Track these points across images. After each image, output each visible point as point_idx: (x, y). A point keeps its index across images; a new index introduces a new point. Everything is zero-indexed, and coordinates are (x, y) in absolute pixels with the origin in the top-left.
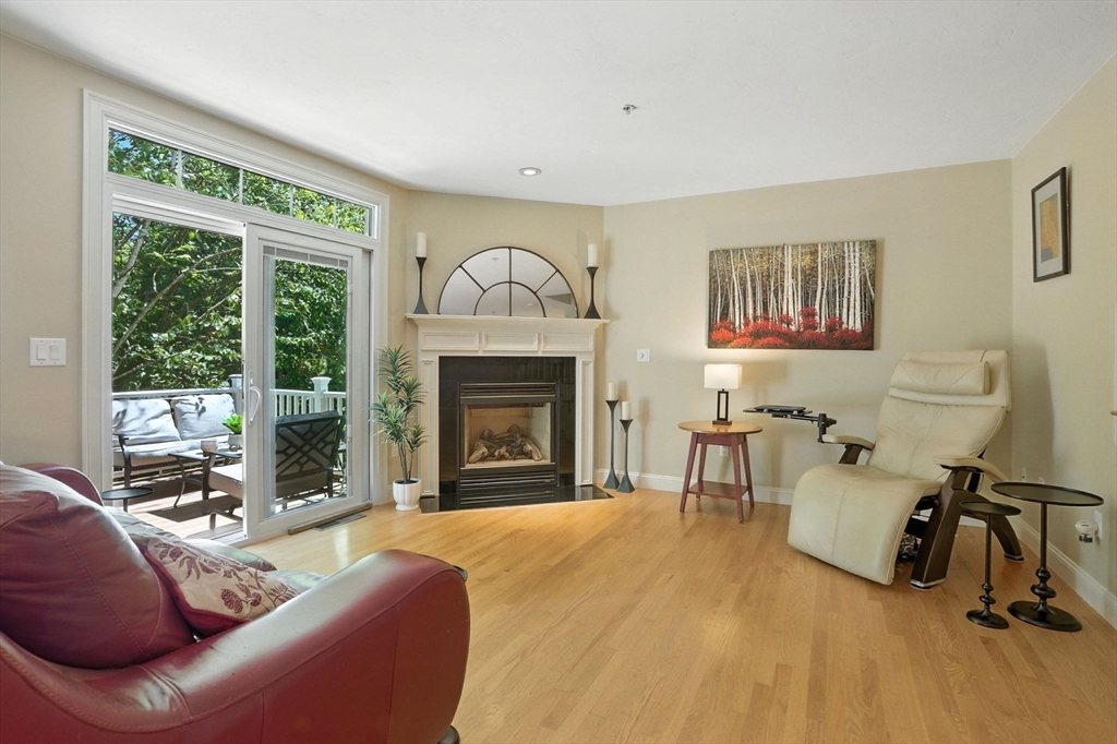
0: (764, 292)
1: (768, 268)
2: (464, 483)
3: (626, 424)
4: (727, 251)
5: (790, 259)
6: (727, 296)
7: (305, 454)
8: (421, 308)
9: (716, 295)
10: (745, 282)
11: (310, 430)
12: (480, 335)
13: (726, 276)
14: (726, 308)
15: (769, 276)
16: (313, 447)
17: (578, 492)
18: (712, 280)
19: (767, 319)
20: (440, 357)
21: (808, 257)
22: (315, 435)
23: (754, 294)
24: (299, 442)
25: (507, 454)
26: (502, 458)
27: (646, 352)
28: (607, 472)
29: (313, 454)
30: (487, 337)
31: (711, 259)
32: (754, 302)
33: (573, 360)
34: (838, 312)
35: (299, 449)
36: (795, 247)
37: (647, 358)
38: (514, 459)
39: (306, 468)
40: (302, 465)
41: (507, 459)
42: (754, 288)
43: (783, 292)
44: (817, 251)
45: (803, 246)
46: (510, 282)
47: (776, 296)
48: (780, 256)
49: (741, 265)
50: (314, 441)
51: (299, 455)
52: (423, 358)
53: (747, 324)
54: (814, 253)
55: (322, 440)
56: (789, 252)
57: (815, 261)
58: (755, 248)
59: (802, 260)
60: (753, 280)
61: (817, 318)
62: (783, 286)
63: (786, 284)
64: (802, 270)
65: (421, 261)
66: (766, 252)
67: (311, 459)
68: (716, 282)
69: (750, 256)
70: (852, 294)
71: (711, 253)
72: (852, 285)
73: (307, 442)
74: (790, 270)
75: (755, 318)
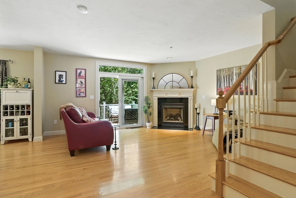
0: (229, 80)
1: (230, 74)
2: (163, 125)
3: (198, 114)
4: (220, 70)
5: (235, 71)
6: (220, 81)
7: (132, 116)
8: (154, 88)
9: (218, 81)
10: (225, 77)
11: (132, 111)
12: (166, 93)
13: (220, 76)
14: (220, 85)
15: (230, 76)
16: (133, 114)
17: (189, 129)
18: (217, 77)
19: (230, 87)
20: (158, 98)
21: (239, 70)
22: (133, 112)
23: (227, 81)
24: (130, 113)
25: (173, 119)
26: (172, 120)
27: (204, 96)
28: (195, 125)
29: (133, 115)
30: (167, 93)
31: (217, 72)
32: (227, 83)
33: (188, 98)
34: (247, 84)
35: (130, 115)
36: (236, 67)
37: (204, 98)
38: (175, 121)
39: (132, 118)
40: (131, 118)
41: (173, 120)
42: (226, 79)
43: (233, 80)
44: (241, 68)
45: (238, 67)
46: (173, 81)
47: (232, 81)
48: (232, 70)
49: (223, 73)
50: (133, 113)
51: (130, 116)
52: (154, 98)
53: (225, 89)
54: (241, 69)
55: (135, 113)
56: (234, 69)
57: (241, 71)
58: (227, 68)
59: (238, 71)
60: (226, 77)
61: (242, 86)
62: (233, 78)
63: (234, 78)
64: (238, 74)
65: (154, 78)
66: (229, 69)
67: (133, 116)
68: (218, 78)
69: (225, 71)
70: (250, 79)
71: (217, 70)
72: (250, 77)
73: (132, 113)
74: (235, 74)
75: (227, 87)
